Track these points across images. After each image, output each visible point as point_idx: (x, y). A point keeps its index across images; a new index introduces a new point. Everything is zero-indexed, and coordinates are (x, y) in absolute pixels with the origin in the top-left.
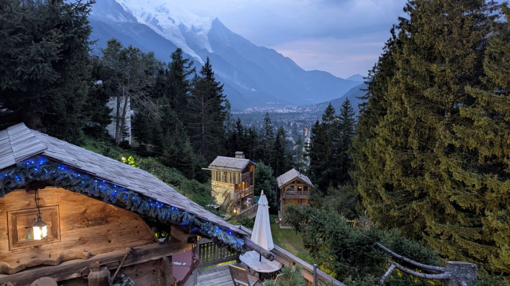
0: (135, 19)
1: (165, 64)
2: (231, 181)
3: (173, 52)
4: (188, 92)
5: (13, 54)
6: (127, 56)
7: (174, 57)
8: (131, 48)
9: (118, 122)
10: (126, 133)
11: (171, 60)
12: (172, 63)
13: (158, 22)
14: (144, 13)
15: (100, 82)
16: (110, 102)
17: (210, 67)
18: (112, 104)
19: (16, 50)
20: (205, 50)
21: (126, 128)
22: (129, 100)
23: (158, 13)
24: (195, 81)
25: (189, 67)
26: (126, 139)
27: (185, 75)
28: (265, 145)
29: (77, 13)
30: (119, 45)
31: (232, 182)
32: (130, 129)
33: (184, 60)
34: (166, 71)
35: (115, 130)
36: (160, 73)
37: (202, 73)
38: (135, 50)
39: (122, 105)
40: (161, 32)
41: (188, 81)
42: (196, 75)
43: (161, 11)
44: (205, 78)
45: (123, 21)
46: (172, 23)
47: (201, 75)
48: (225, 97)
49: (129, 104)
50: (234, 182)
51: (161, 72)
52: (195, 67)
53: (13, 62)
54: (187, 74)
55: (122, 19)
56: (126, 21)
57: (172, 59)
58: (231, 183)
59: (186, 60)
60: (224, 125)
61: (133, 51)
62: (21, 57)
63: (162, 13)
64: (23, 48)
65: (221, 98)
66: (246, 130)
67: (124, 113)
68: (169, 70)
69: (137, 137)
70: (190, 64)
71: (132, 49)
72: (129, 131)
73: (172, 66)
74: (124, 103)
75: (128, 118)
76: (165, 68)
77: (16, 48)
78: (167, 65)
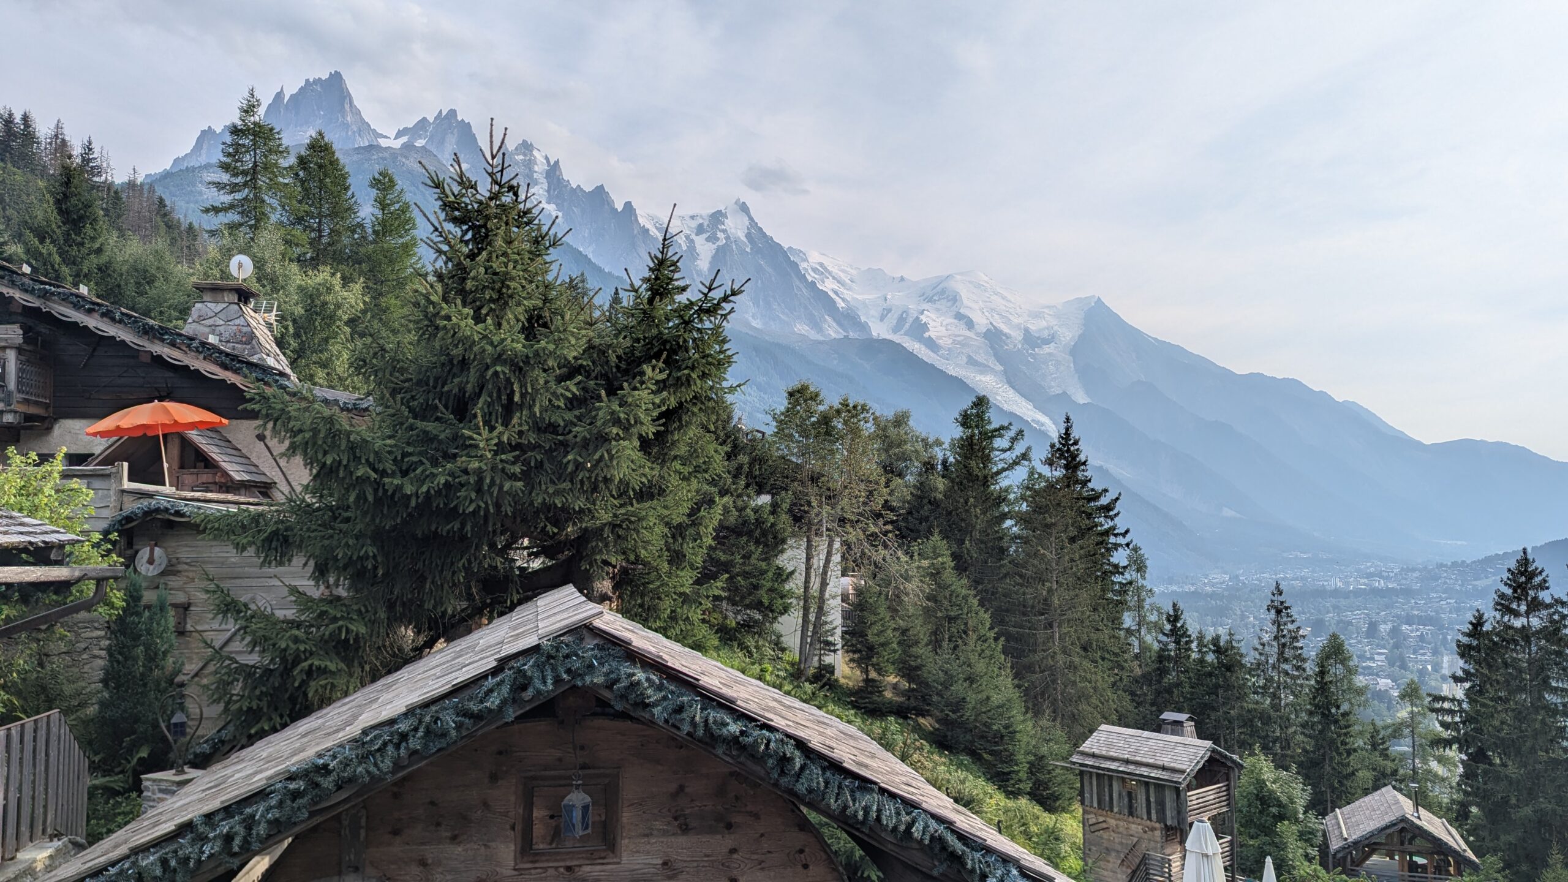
0: (864, 327)
1: (938, 443)
2: (1149, 813)
3: (965, 407)
4: (1008, 523)
5: (562, 424)
6: (834, 428)
7: (965, 420)
8: (845, 405)
9: (806, 610)
10: (828, 643)
11: (958, 432)
12: (962, 438)
13: (928, 330)
14: (889, 311)
15: (765, 499)
16: (789, 553)
17: (1076, 443)
18: (792, 557)
19: (569, 416)
20: (1064, 396)
21: (828, 627)
22: (837, 545)
23: (925, 306)
24: (1028, 488)
25: (1010, 449)
26: (828, 659)
27: (998, 473)
28: (1274, 696)
29: (701, 321)
30: (815, 397)
31: (1154, 816)
32: (839, 631)
33: (996, 430)
34: (945, 462)
35: (799, 633)
36: (927, 470)
37: (1050, 462)
38: (855, 407)
39: (818, 562)
40: (932, 354)
41: (1007, 490)
42: (1032, 473)
43: (936, 298)
44: (1058, 481)
45: (834, 335)
46: (964, 326)
47: (1046, 471)
48: (1125, 534)
49: (837, 558)
50: (1162, 819)
51: (929, 466)
52: (1029, 448)
53: (561, 443)
54: (1004, 470)
55: (833, 331)
56: (841, 334)
57: (961, 429)
58: (1149, 818)
59: (1002, 428)
60: (1125, 626)
61: (849, 411)
62: (577, 429)
63: (938, 305)
64: (583, 410)
65: (1112, 539)
66: (1201, 644)
67: (824, 584)
68: (951, 459)
69: (856, 656)
70: (1013, 440)
71: (847, 405)
72: (837, 638)
73: (962, 447)
74: (823, 557)
75: (834, 597)
76: (939, 454)
77: (570, 410)
78: (946, 445)
